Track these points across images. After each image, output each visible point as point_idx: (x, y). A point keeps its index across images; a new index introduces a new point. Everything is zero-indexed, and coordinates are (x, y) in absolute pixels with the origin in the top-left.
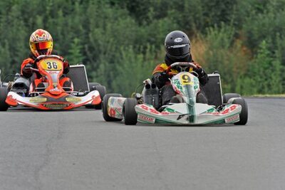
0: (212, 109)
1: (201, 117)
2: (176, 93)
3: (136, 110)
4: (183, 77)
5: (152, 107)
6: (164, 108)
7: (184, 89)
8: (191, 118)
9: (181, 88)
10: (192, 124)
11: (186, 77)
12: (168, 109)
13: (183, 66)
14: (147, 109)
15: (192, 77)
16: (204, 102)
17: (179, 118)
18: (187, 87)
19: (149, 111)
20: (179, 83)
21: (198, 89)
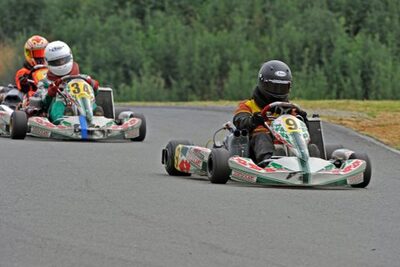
0: (331, 166)
1: (317, 176)
2: (280, 143)
3: (231, 165)
4: (287, 122)
5: (251, 161)
6: (268, 163)
7: (291, 139)
8: (305, 177)
9: (287, 137)
10: (306, 185)
11: (291, 122)
12: (274, 165)
13: (285, 107)
14: (245, 163)
15: (298, 121)
16: (316, 156)
17: (289, 177)
18: (295, 135)
19: (248, 166)
20: (282, 130)
21: (308, 138)
